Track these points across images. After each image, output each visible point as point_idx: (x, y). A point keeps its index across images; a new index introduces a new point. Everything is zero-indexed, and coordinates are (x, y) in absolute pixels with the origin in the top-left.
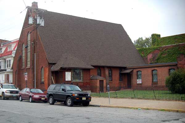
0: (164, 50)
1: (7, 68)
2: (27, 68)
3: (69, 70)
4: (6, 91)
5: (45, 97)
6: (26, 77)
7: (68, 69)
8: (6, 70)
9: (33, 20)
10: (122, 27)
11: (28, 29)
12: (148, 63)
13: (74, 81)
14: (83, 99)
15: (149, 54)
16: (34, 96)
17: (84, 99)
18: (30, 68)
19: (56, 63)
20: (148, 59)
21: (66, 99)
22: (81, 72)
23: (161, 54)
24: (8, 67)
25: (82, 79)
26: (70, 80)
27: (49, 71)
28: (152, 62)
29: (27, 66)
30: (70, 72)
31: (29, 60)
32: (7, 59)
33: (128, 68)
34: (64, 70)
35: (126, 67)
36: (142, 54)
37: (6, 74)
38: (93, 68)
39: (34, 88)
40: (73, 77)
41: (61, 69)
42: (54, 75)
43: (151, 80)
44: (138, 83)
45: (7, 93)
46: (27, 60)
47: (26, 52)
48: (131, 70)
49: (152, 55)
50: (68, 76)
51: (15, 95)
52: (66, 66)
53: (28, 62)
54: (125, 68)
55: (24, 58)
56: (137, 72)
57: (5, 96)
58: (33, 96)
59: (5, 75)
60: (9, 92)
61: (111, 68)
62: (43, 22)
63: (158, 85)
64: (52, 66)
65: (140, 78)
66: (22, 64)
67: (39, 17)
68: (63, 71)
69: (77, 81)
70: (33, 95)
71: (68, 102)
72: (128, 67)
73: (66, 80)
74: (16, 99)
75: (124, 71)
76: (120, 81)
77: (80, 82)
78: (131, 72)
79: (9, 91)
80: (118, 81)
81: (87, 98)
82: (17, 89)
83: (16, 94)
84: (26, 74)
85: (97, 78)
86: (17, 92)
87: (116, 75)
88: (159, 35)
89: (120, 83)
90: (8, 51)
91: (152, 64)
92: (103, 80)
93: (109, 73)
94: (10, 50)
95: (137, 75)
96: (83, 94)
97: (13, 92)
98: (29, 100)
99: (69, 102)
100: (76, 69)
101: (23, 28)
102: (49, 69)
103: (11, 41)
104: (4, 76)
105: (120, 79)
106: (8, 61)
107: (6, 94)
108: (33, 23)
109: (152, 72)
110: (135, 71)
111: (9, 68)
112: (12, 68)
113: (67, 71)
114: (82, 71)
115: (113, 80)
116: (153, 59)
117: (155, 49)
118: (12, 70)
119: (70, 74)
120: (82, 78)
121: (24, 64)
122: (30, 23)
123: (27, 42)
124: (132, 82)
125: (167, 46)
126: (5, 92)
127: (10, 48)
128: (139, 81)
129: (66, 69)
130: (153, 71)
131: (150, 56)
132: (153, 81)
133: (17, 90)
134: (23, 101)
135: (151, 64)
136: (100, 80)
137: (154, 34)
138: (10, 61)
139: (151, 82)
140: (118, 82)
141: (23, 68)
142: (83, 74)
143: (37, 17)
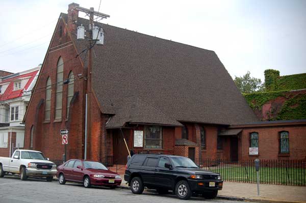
0: (294, 96)
1: (10, 121)
2: (55, 121)
3: (140, 127)
4: (29, 164)
5: (114, 178)
6: (65, 139)
7: (139, 125)
8: (8, 125)
9: (85, 33)
10: (216, 55)
11: (59, 51)
12: (264, 119)
13: (148, 148)
14: (210, 186)
15: (265, 103)
16: (95, 176)
17: (212, 184)
18: (61, 122)
19: (114, 115)
20: (264, 112)
21: (175, 185)
22: (159, 132)
23: (289, 105)
24: (12, 119)
25: (160, 144)
26: (142, 146)
27: (101, 128)
28: (272, 117)
29: (55, 118)
30: (142, 132)
31: (59, 107)
32: (11, 106)
33: (231, 127)
34: (131, 127)
35: (229, 125)
36: (252, 104)
37: (11, 131)
38: (180, 124)
39: (84, 159)
40: (146, 140)
41: (126, 126)
42: (111, 135)
43: (278, 150)
44: (250, 153)
45: (31, 167)
46: (55, 108)
47: (54, 92)
48: (239, 131)
49: (270, 104)
50: (139, 139)
51: (45, 171)
52: (135, 120)
53: (57, 111)
54: (227, 127)
55: (49, 104)
56: (250, 134)
57: (27, 173)
58: (91, 175)
59: (9, 133)
60: (35, 165)
61: (204, 126)
62: (103, 36)
63: (290, 159)
64: (106, 119)
65: (254, 145)
66: (45, 115)
67: (96, 27)
68: (130, 129)
69: (153, 147)
70: (92, 173)
71: (179, 190)
72: (232, 125)
73: (135, 146)
74: (45, 179)
75: (225, 131)
76: (218, 149)
77: (158, 149)
78: (238, 134)
79: (36, 163)
80: (215, 150)
81: (217, 184)
82: (47, 159)
83: (48, 171)
84: (64, 132)
85: (185, 144)
86: (49, 167)
87: (212, 138)
88: (278, 73)
89: (218, 152)
90: (14, 90)
91: (271, 122)
92: (194, 148)
93: (202, 136)
94: (19, 89)
95: (250, 141)
96: (209, 175)
97: (43, 167)
98: (83, 183)
99: (182, 189)
100: (151, 126)
101: (49, 50)
102: (102, 124)
103: (18, 74)
104: (6, 135)
105: (218, 146)
106: (13, 108)
107: (28, 169)
108: (85, 37)
109: (280, 136)
110: (246, 133)
111: (14, 120)
112: (24, 122)
113: (137, 129)
114: (161, 129)
115: (207, 148)
116: (272, 112)
117: (277, 95)
118: (24, 125)
119: (142, 134)
120: (161, 142)
121: (48, 114)
122: (81, 38)
123: (57, 74)
124: (239, 152)
125: (299, 91)
126: (27, 167)
127: (18, 85)
128: (254, 151)
129: (136, 125)
130: (280, 133)
131: (267, 108)
132: (280, 152)
133: (48, 162)
134: (66, 183)
135: (270, 120)
136: (189, 148)
137: (269, 70)
138: (17, 108)
139: (277, 153)
140: (215, 152)
141: (46, 122)
142: (162, 135)
143: (92, 27)
